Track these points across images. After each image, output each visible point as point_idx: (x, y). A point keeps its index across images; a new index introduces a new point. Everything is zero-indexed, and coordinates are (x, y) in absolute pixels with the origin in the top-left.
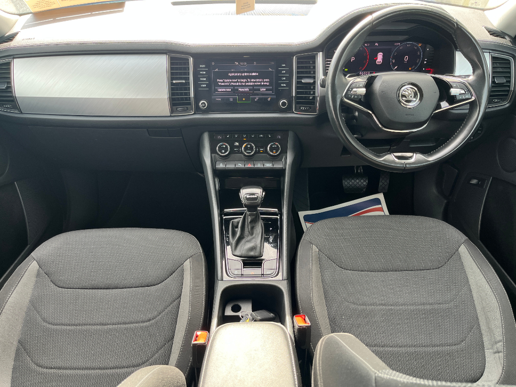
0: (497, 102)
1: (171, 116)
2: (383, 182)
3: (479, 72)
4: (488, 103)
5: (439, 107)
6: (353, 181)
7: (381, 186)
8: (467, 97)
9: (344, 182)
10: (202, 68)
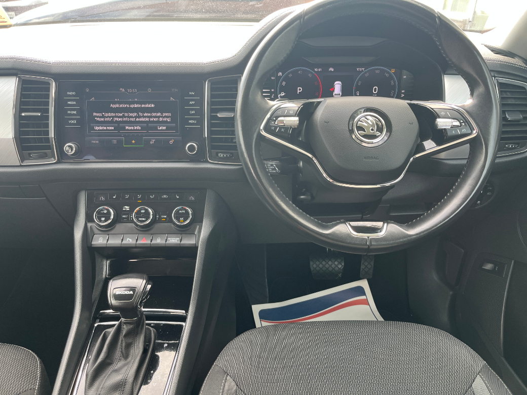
0: (512, 149)
1: (21, 166)
2: (366, 264)
3: (481, 89)
4: (499, 150)
5: (421, 148)
6: (324, 263)
7: (363, 269)
8: (464, 131)
9: (311, 263)
10: (70, 96)
